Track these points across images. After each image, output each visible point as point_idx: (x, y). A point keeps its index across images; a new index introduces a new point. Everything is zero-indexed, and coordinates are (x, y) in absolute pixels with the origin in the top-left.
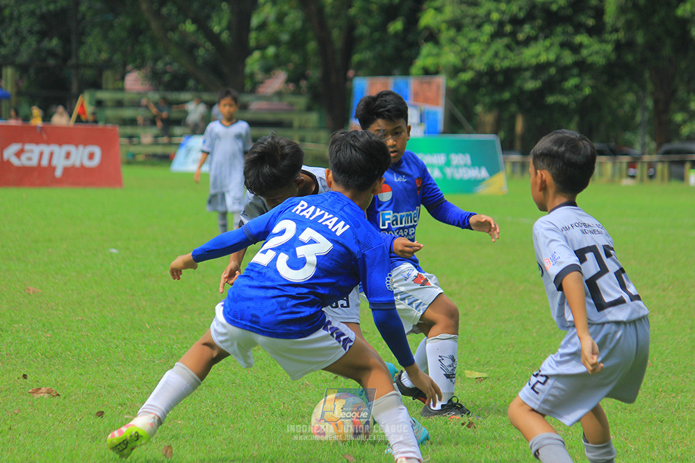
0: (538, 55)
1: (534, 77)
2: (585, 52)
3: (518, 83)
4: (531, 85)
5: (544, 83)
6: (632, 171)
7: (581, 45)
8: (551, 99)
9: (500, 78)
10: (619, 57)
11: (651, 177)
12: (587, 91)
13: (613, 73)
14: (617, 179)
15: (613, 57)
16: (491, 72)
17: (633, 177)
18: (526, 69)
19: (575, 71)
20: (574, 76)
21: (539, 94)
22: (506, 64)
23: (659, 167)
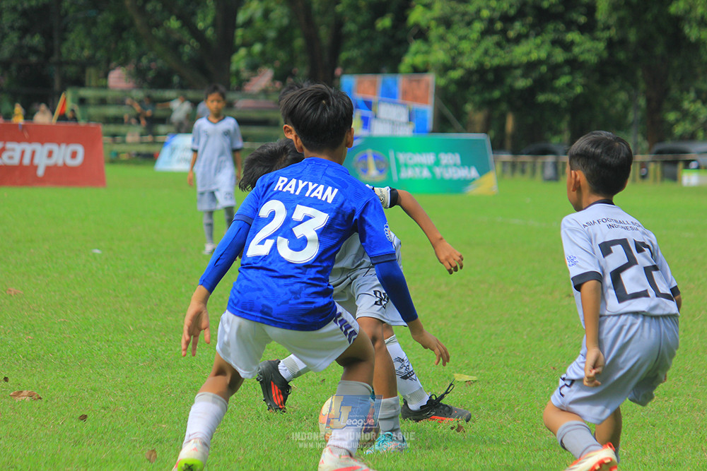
0: (529, 53)
1: (525, 76)
2: (576, 50)
3: (509, 81)
4: (521, 83)
5: (535, 81)
7: (572, 43)
8: (542, 98)
9: (490, 76)
10: (611, 55)
11: (644, 177)
12: (579, 90)
13: (606, 71)
15: (605, 55)
16: (481, 70)
18: (517, 67)
19: (566, 69)
20: (565, 74)
21: (530, 92)
22: (496, 61)
23: (652, 167)
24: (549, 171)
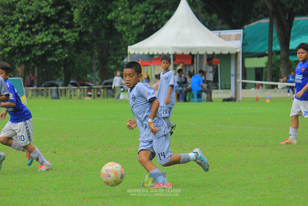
0: (43, 38)
1: (41, 49)
2: (64, 37)
3: (33, 52)
4: (39, 53)
5: (45, 52)
6: (90, 93)
7: (63, 33)
8: (49, 59)
9: (24, 50)
10: (81, 39)
11: (99, 96)
12: (67, 55)
13: (79, 46)
14: (82, 97)
15: (78, 38)
16: (20, 47)
17: (90, 96)
18: (37, 45)
19: (60, 46)
20: (60, 48)
21: (44, 57)
22: (27, 43)
23: (102, 90)
24: (55, 94)
